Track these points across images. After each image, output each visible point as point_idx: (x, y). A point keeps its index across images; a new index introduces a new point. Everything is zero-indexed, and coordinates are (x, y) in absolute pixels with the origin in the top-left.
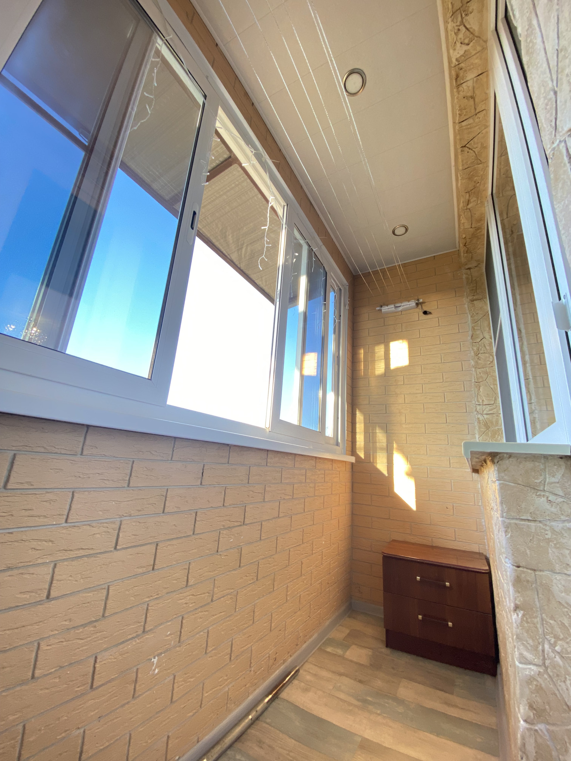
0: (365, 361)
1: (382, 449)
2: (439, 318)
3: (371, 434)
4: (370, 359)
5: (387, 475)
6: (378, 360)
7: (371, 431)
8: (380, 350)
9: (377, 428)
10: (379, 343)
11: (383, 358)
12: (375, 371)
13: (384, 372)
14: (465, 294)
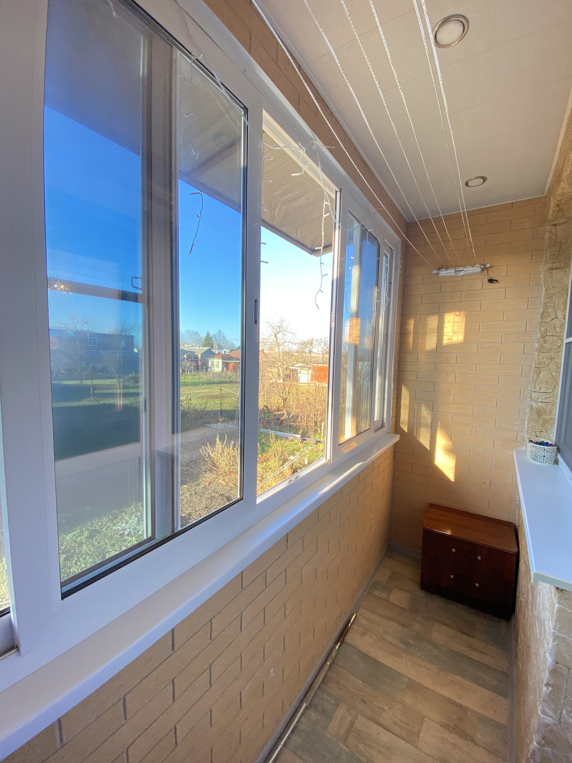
0: (414, 333)
1: (426, 425)
2: (507, 289)
3: (416, 410)
4: (421, 332)
5: (429, 449)
6: (429, 333)
7: (416, 407)
8: (432, 322)
9: (423, 405)
10: (432, 314)
11: (436, 330)
12: (425, 345)
13: (436, 347)
14: (544, 259)
